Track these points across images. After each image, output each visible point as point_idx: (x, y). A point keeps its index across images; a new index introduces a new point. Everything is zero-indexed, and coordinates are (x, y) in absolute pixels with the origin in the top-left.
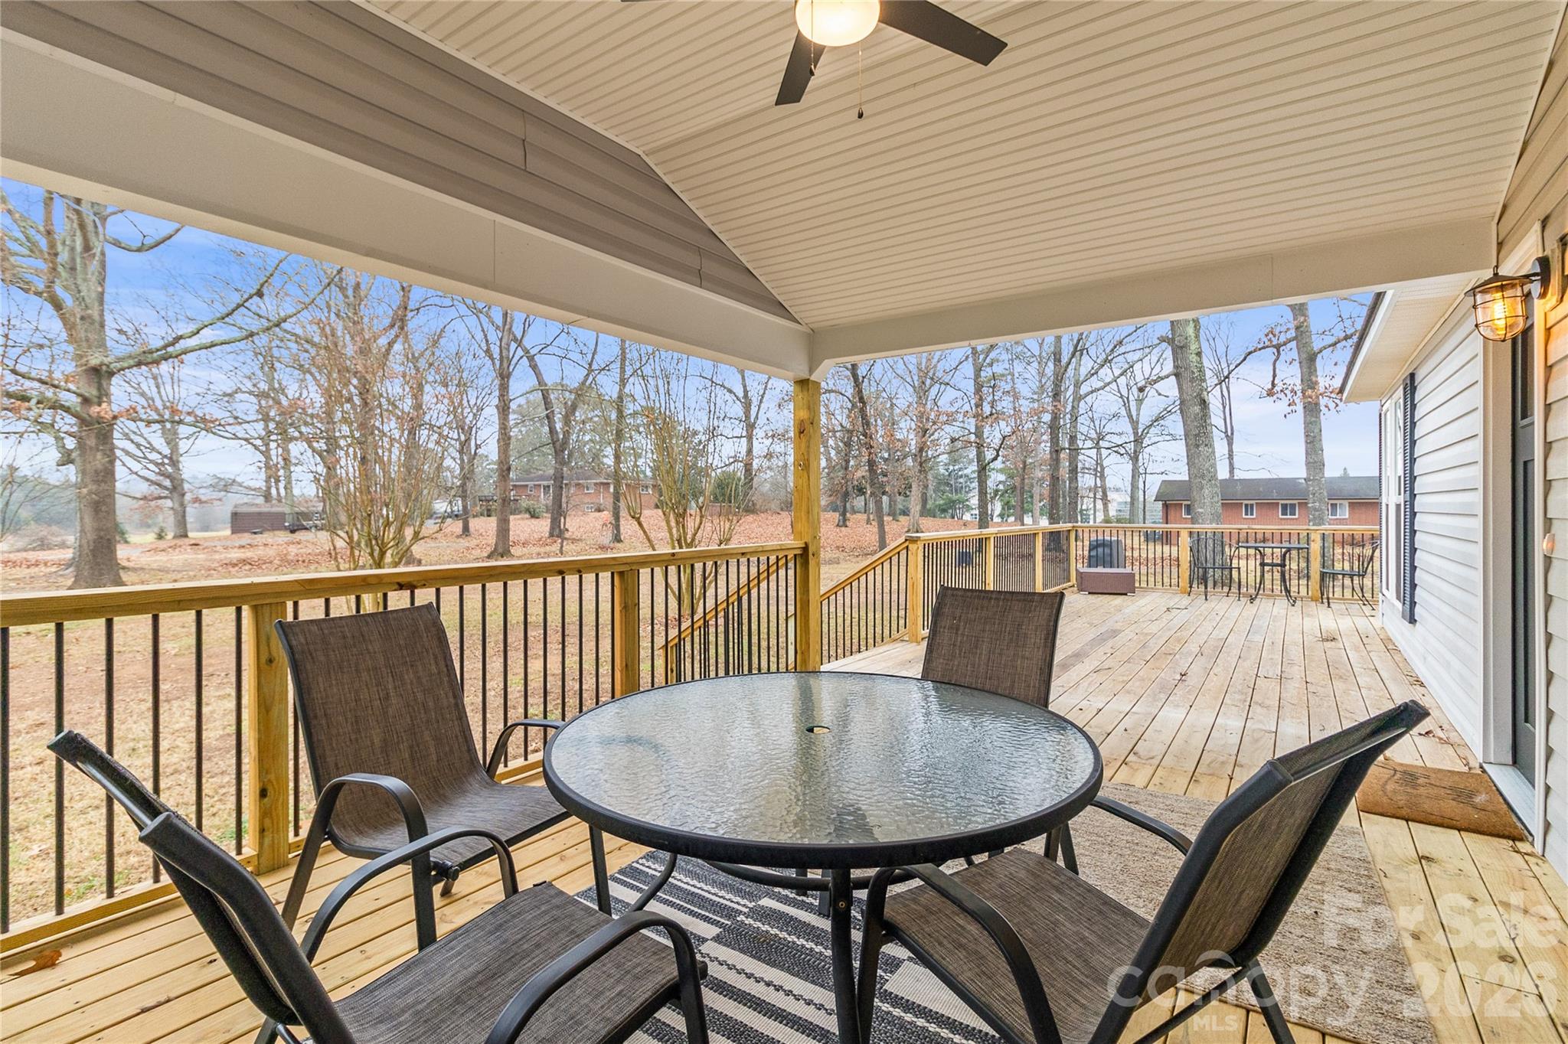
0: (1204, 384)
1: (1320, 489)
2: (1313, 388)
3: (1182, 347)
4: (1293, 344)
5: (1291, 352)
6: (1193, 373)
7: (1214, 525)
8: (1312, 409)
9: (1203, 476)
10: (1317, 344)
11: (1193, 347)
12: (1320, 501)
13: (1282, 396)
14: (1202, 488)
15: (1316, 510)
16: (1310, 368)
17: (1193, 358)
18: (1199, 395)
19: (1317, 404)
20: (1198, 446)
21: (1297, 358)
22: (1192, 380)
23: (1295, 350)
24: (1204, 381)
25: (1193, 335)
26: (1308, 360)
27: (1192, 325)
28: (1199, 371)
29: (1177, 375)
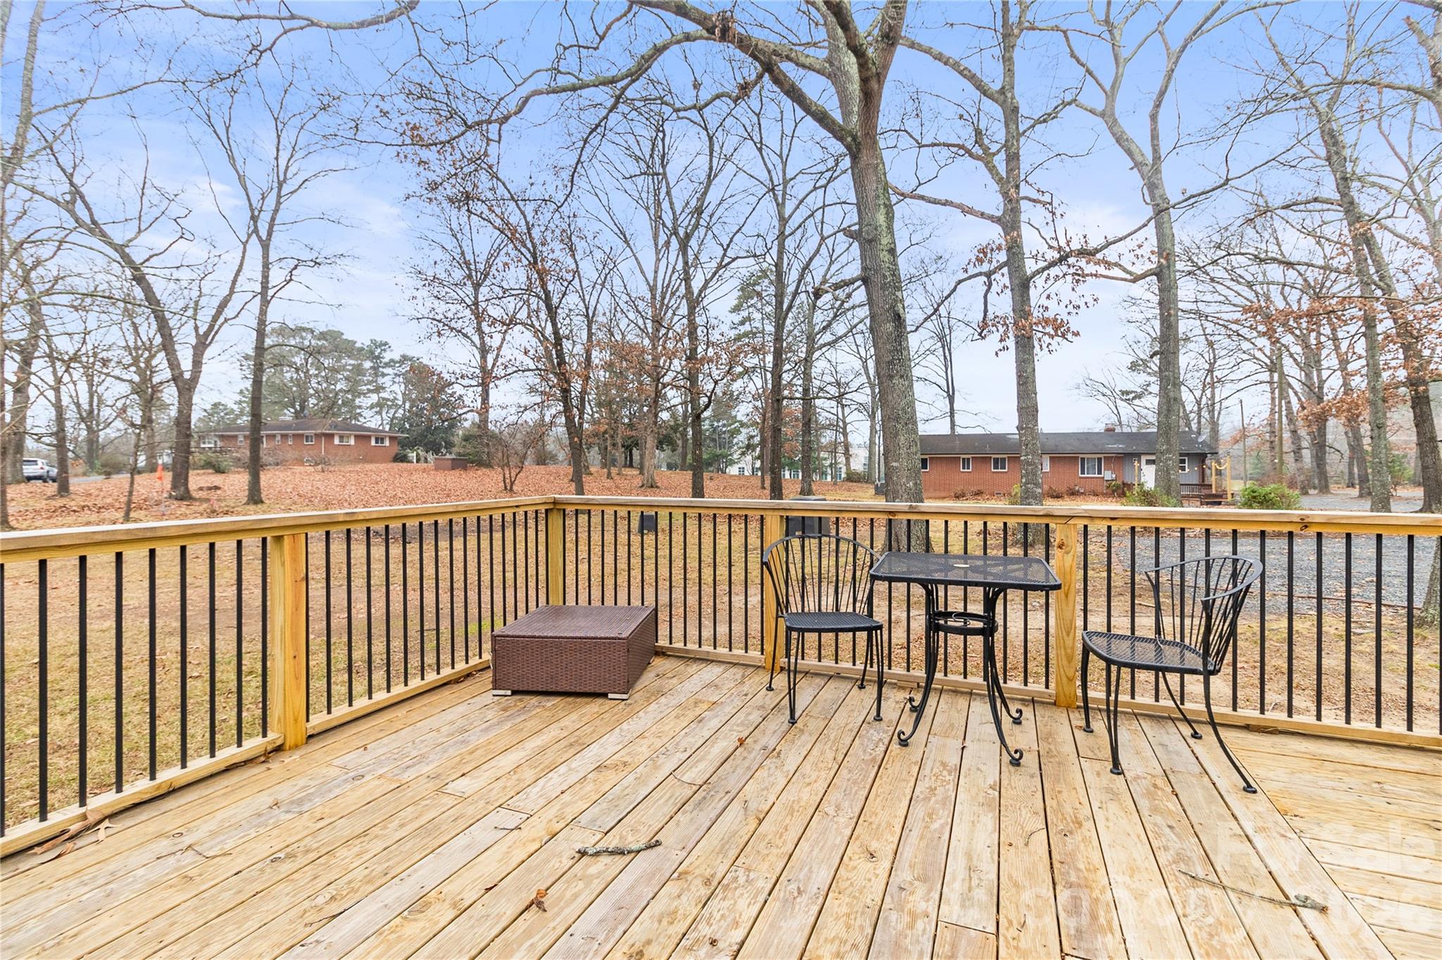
0: (898, 294)
2: (1026, 319)
3: (870, 241)
4: (1005, 270)
5: (1002, 278)
6: (885, 277)
8: (1025, 346)
9: (897, 419)
10: (1030, 266)
11: (885, 241)
12: (1034, 453)
13: (994, 329)
14: (896, 435)
15: (1028, 463)
16: (1022, 296)
17: (885, 256)
18: (893, 307)
19: (1030, 338)
20: (891, 377)
21: (1008, 284)
22: (884, 287)
23: (1007, 276)
24: (900, 289)
25: (885, 228)
26: (1022, 286)
27: (883, 210)
28: (894, 275)
29: (865, 280)
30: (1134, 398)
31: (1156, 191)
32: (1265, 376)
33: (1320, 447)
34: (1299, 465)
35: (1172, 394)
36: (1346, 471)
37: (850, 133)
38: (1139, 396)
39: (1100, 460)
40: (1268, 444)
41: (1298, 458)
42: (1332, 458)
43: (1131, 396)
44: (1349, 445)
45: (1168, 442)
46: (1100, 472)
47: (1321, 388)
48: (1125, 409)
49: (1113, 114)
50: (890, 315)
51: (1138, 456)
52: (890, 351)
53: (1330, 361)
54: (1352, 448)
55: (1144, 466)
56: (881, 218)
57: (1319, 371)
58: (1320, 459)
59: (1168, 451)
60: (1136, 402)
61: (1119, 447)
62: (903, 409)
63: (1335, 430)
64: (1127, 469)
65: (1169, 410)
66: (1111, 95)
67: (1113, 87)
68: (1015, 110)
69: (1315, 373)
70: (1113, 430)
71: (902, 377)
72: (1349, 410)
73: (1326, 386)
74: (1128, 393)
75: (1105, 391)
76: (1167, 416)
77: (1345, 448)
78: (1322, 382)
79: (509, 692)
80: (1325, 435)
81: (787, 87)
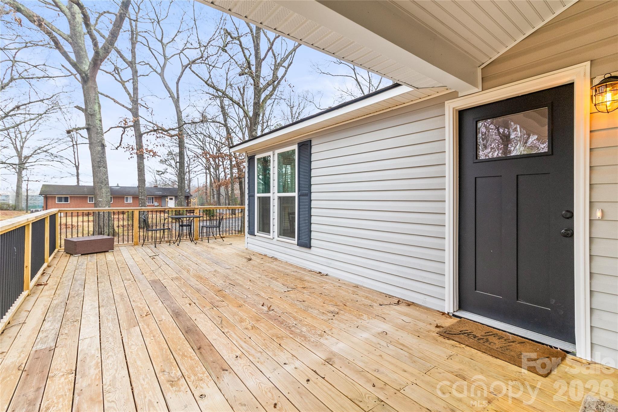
1: (144, 191)
2: (141, 148)
3: (92, 115)
4: (132, 128)
5: (131, 131)
6: (98, 130)
7: (107, 208)
8: (141, 158)
9: (102, 183)
10: (143, 130)
11: (98, 116)
12: (144, 196)
14: (101, 188)
15: (142, 199)
16: (140, 140)
17: (98, 122)
18: (101, 141)
19: (143, 155)
20: (99, 167)
21: (134, 134)
22: (97, 133)
23: (133, 131)
25: (98, 110)
26: (139, 136)
27: (97, 105)
28: (101, 129)
29: (88, 129)
30: (161, 174)
31: (178, 108)
32: (204, 171)
33: (219, 194)
34: (214, 200)
35: (182, 177)
36: (225, 202)
37: (84, 72)
38: (163, 173)
39: (153, 198)
40: (205, 193)
41: (214, 198)
42: (221, 197)
43: (160, 173)
44: (225, 194)
45: (181, 192)
46: (153, 203)
47: (219, 176)
48: (158, 178)
49: (163, 75)
50: (100, 144)
51: (167, 196)
52: (100, 158)
53: (221, 169)
54: (226, 194)
55: (169, 201)
56: (96, 107)
57: (219, 171)
58: (219, 198)
59: (181, 195)
60: (162, 175)
61: (160, 193)
62: (104, 179)
63: (222, 189)
64: (163, 202)
65: (182, 182)
66: (163, 69)
67: (163, 66)
68: (136, 72)
69: (218, 171)
70: (157, 187)
71: (104, 167)
72: (226, 184)
73: (220, 176)
74: (159, 172)
75: (150, 170)
76: (181, 184)
77: (224, 194)
78: (219, 174)
79: (80, 255)
80: (220, 191)
81: (62, 51)
